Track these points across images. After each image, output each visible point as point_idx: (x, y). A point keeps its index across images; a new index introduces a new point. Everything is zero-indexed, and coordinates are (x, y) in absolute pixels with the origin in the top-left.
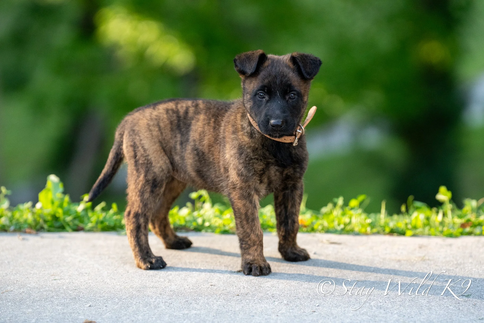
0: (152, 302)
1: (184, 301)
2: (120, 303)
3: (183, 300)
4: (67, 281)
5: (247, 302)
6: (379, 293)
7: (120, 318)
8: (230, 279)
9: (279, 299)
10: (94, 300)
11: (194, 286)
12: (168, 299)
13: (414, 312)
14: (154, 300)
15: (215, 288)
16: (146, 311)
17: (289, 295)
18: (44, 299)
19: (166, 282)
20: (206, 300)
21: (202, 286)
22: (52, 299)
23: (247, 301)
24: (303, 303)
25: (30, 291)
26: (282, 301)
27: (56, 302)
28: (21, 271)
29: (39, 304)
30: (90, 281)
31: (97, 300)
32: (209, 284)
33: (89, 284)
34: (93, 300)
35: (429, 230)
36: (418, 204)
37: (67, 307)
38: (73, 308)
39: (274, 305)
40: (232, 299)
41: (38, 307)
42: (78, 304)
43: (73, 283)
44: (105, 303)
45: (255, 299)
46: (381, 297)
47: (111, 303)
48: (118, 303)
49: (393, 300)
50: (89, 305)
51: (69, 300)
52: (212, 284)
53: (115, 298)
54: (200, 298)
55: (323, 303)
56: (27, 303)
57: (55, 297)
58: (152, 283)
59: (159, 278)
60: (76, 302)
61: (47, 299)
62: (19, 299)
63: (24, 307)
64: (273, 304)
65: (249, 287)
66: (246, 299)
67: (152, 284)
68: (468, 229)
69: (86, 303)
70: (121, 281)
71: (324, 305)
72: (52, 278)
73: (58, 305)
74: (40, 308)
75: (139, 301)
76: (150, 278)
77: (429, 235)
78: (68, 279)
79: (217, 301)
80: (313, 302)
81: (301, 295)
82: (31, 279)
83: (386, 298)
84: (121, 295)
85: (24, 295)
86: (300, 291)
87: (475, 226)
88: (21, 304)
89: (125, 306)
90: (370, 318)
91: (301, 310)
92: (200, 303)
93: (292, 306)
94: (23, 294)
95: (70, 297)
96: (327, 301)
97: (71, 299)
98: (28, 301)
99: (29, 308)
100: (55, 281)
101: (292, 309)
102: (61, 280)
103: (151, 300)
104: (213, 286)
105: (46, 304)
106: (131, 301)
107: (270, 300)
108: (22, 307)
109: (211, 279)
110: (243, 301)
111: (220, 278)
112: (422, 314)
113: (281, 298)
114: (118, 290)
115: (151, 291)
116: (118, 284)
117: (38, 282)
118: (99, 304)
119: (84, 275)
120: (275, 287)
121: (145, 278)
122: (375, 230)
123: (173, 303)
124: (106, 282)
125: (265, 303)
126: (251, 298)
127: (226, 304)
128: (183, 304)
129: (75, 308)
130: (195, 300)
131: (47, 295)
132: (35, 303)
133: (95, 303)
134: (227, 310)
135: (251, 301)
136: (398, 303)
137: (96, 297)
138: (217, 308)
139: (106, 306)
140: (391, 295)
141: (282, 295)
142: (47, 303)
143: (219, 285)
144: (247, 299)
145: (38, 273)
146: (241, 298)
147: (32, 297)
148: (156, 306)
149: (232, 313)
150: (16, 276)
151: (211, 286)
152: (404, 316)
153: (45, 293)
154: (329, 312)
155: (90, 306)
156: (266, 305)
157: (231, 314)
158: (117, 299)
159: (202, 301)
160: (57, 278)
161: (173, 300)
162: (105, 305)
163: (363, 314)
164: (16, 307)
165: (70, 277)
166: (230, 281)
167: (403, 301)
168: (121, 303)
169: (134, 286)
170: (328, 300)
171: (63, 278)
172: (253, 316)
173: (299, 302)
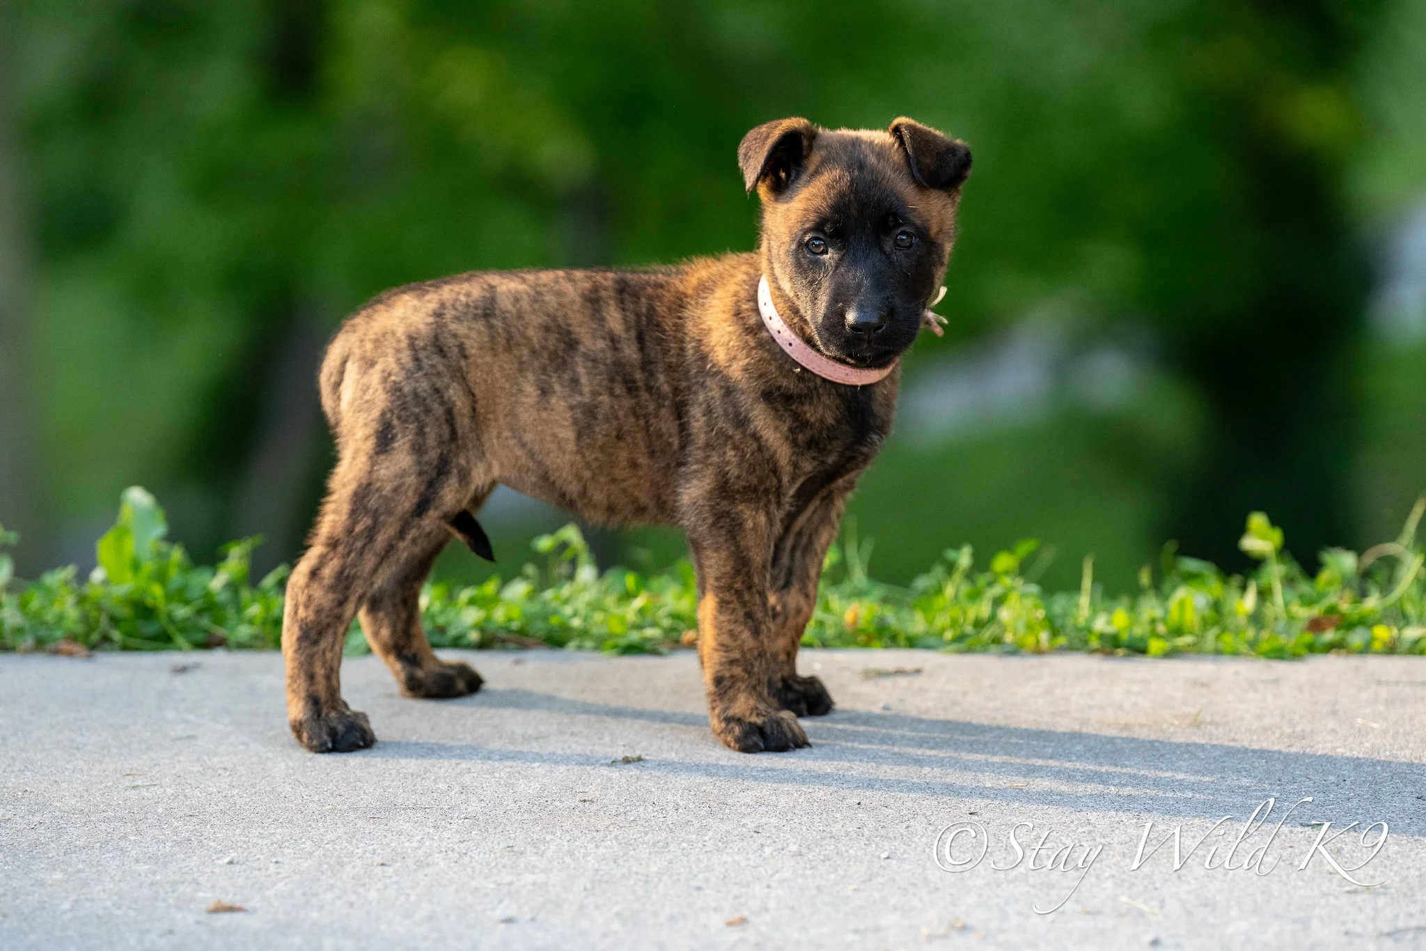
0: (409, 850)
1: (503, 845)
2: (316, 853)
3: (499, 844)
4: (169, 791)
5: (683, 849)
6: (1064, 819)
7: (316, 895)
8: (640, 783)
9: (777, 840)
10: (245, 846)
11: (534, 804)
12: (457, 840)
13: (1161, 872)
14: (415, 844)
15: (594, 807)
16: (390, 877)
17: (804, 828)
18: (98, 844)
19: (453, 792)
20: (565, 843)
21: (557, 803)
22: (122, 844)
23: (685, 845)
24: (844, 849)
25: (61, 822)
26: (785, 845)
27: (134, 852)
28: (39, 763)
29: (83, 857)
30: (235, 792)
31: (251, 846)
32: (578, 799)
33: (231, 801)
34: (239, 844)
35: (1218, 638)
36: (1191, 565)
37: (165, 865)
38: (181, 869)
39: (761, 856)
40: (640, 840)
41: (81, 866)
42: (195, 858)
43: (185, 796)
44: (274, 855)
45: (707, 838)
46: (1069, 829)
47: (292, 855)
48: (311, 854)
49: (1103, 841)
50: (227, 859)
51: (172, 847)
52: (586, 798)
53: (303, 840)
54: (548, 837)
55: (902, 850)
56: (50, 855)
57: (133, 838)
58: (414, 797)
59: (435, 780)
60: (190, 850)
61: (107, 842)
62: (27, 844)
63: (42, 866)
64: (758, 854)
65: (691, 806)
66: (681, 839)
67: (413, 799)
68: (1329, 635)
69: (221, 855)
70: (326, 789)
71: (905, 856)
72: (127, 782)
73: (137, 861)
74: (87, 870)
75: (371, 847)
76: (409, 781)
77: (1218, 653)
78: (174, 787)
79: (597, 847)
80: (874, 846)
81: (840, 826)
82: (65, 785)
83: (1085, 834)
84: (322, 830)
85: (43, 832)
86: (838, 815)
87: (1348, 624)
88: (33, 858)
89: (331, 862)
90: (1033, 891)
91: (836, 870)
92: (549, 854)
93: (811, 858)
94: (41, 830)
95: (175, 837)
96: (913, 845)
97: (178, 843)
98: (54, 848)
99: (54, 870)
100: (133, 792)
101: (811, 869)
102: (152, 789)
103: (407, 844)
104: (587, 804)
105: (104, 856)
106: (349, 846)
107: (751, 842)
108: (34, 868)
109: (584, 784)
110: (671, 847)
111: (610, 779)
112: (1183, 878)
113: (782, 835)
114: (314, 817)
115: (408, 820)
116: (316, 798)
117: (85, 794)
118: (258, 856)
119: (220, 775)
120: (767, 806)
121: (393, 781)
122: (1062, 640)
123: (469, 853)
124: (281, 792)
125: (736, 850)
126: (694, 836)
127: (621, 854)
128: (498, 855)
129: (188, 869)
130: (534, 844)
131: (109, 830)
132: (73, 855)
133: (245, 854)
134: (625, 870)
135: (695, 845)
136: (1118, 848)
137: (251, 835)
138: (596, 866)
139: (277, 862)
140: (1099, 826)
141: (785, 828)
142: (108, 855)
143: (604, 801)
144: (683, 841)
145: (86, 767)
146: (666, 838)
147: (65, 837)
148: (422, 862)
149: (639, 880)
150: (22, 776)
151: (581, 805)
152: (1133, 884)
153: (103, 826)
154: (917, 876)
155: (231, 863)
156: (737, 857)
157: (635, 884)
158: (309, 843)
159: (553, 847)
160: (139, 783)
161: (470, 844)
162: (274, 860)
163: (1015, 879)
164: (18, 867)
165: (178, 781)
166: (638, 788)
167: (1132, 843)
168: (321, 852)
169: (360, 804)
170: (918, 841)
171: (157, 782)
172: (699, 889)
173: (833, 847)
